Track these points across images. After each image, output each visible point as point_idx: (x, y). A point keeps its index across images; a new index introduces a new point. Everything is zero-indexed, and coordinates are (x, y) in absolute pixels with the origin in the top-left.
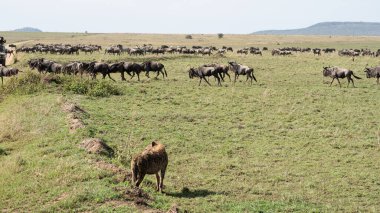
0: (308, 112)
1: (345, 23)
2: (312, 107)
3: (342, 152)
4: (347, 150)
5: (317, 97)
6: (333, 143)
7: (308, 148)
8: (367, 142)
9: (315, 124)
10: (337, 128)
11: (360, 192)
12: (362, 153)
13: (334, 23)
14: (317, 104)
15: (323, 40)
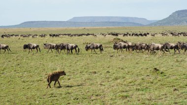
0: (13, 65)
1: (38, 22)
2: (16, 63)
3: (26, 84)
4: (28, 83)
5: (19, 58)
6: (22, 80)
7: (9, 83)
8: (39, 79)
9: (15, 71)
10: (26, 73)
11: (31, 102)
12: (36, 84)
13: (32, 22)
14: (18, 61)
15: (26, 30)
